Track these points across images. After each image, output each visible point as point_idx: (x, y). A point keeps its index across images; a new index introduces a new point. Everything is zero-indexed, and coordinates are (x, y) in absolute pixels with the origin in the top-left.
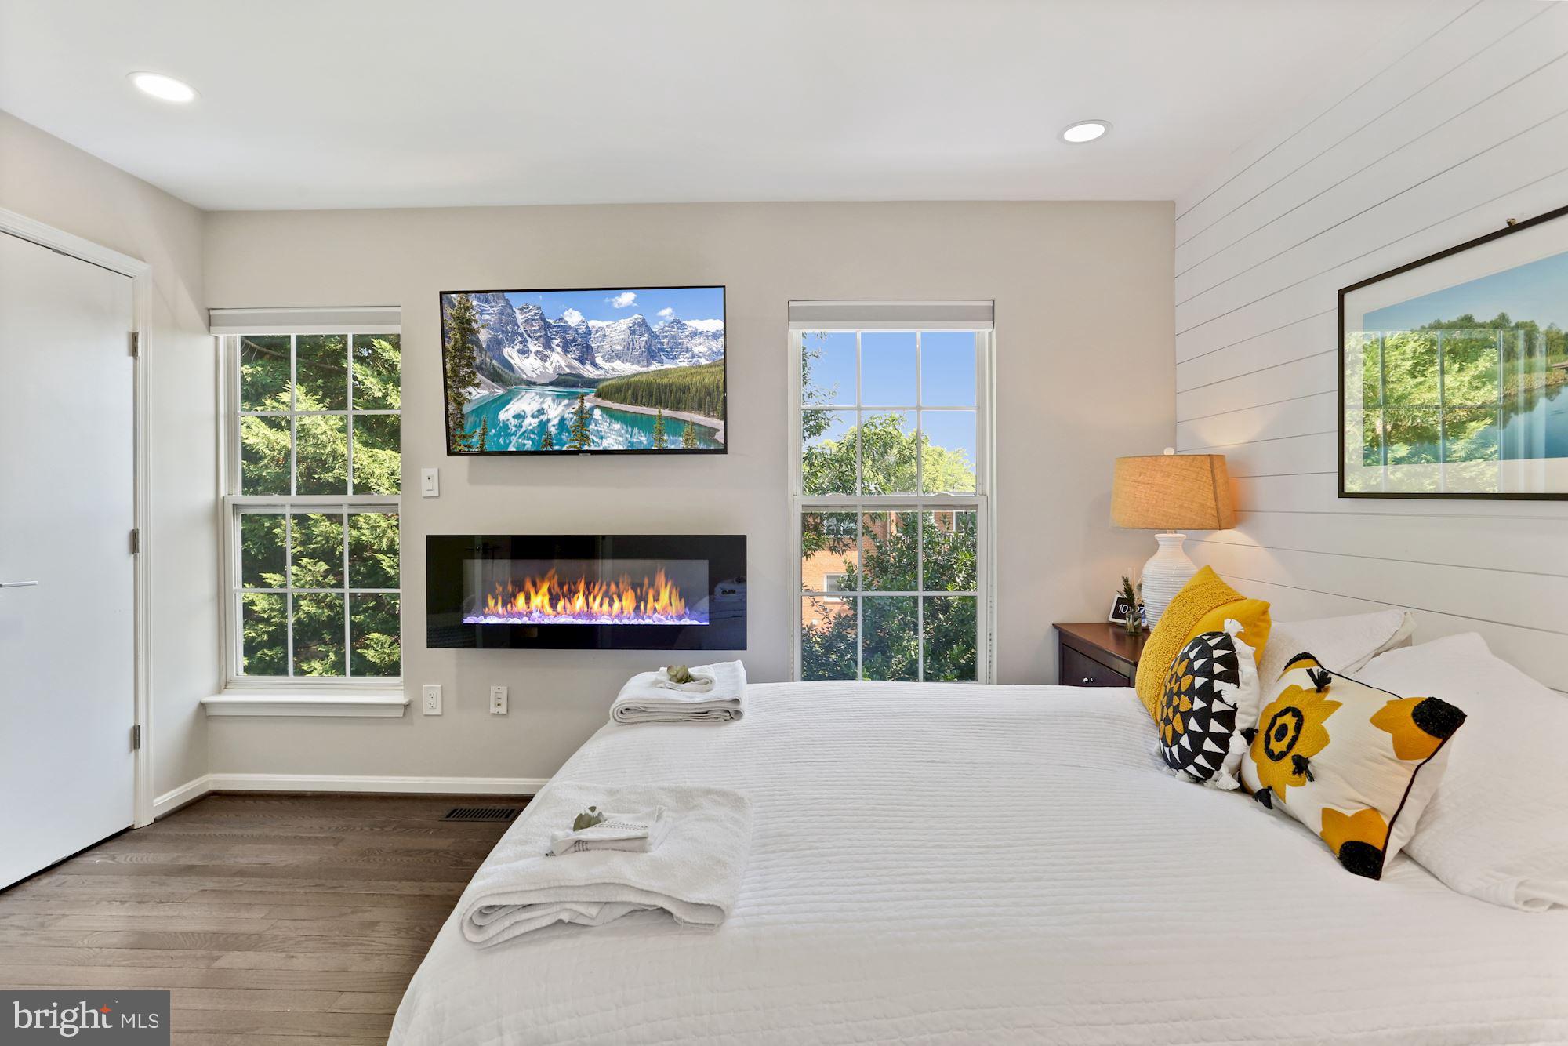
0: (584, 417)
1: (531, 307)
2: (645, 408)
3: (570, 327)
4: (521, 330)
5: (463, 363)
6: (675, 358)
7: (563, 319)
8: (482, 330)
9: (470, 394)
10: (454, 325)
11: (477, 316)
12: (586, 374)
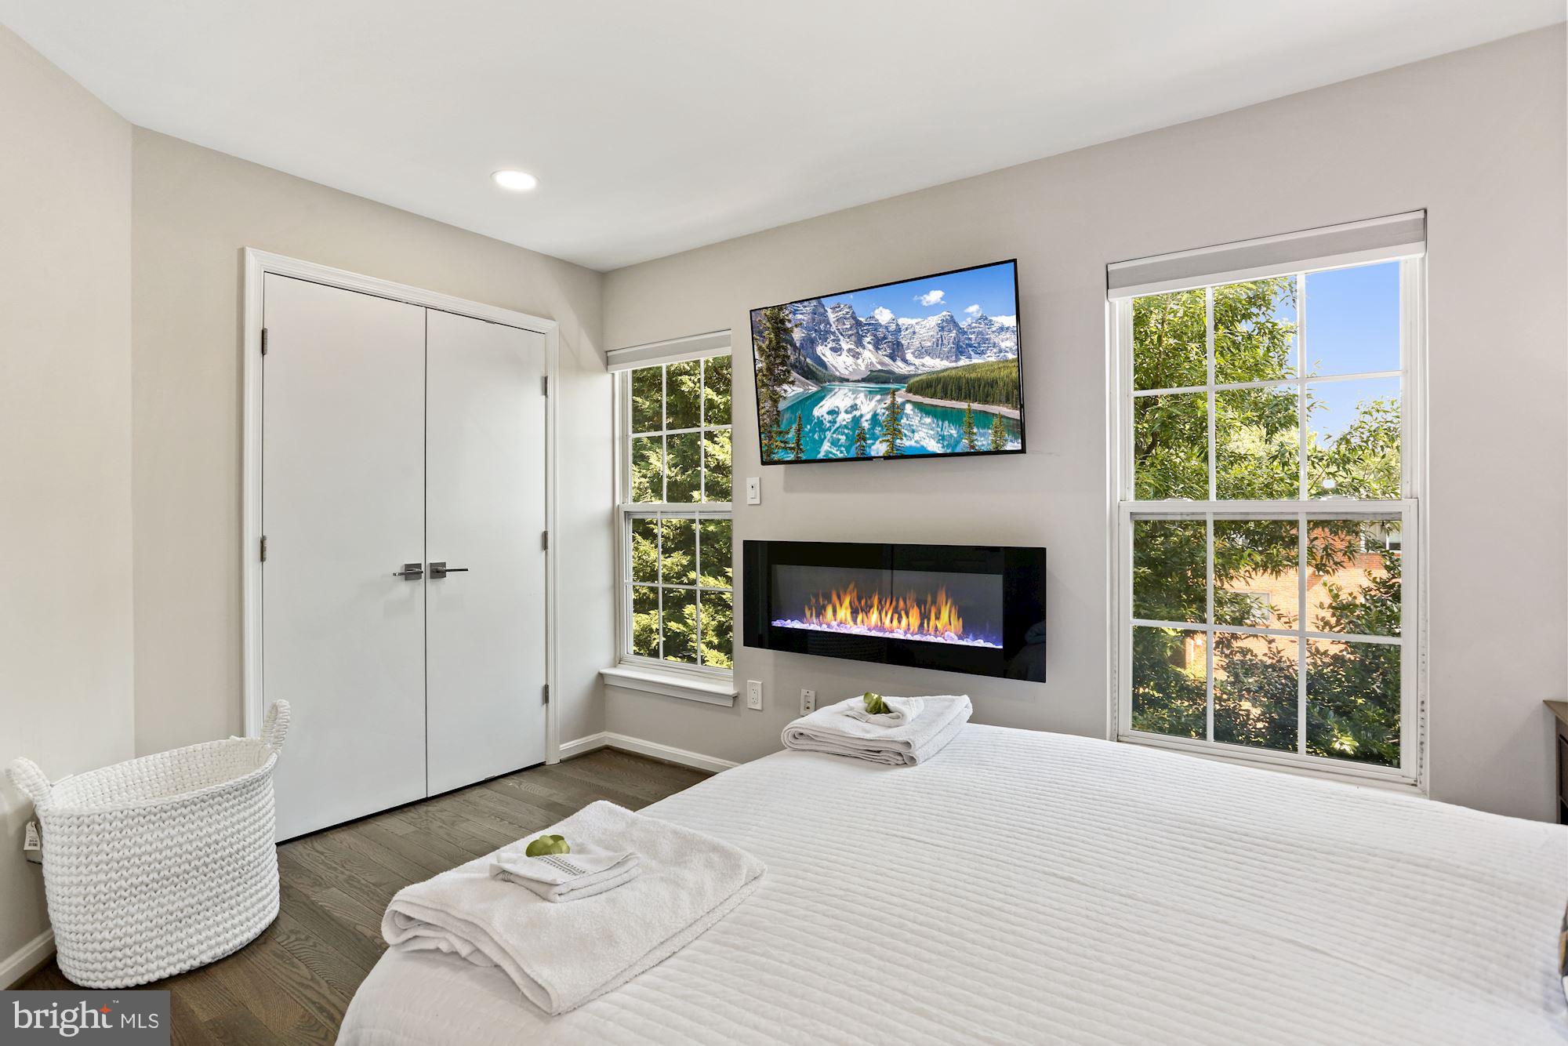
0: (895, 412)
1: (842, 306)
2: (954, 402)
3: (881, 325)
4: (834, 329)
5: (777, 362)
6: (983, 353)
7: (873, 317)
8: (795, 329)
9: (785, 391)
10: (768, 325)
11: (790, 316)
12: (897, 370)
